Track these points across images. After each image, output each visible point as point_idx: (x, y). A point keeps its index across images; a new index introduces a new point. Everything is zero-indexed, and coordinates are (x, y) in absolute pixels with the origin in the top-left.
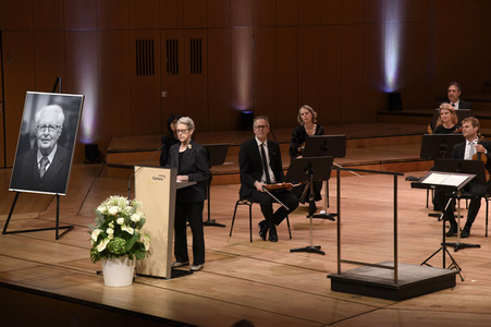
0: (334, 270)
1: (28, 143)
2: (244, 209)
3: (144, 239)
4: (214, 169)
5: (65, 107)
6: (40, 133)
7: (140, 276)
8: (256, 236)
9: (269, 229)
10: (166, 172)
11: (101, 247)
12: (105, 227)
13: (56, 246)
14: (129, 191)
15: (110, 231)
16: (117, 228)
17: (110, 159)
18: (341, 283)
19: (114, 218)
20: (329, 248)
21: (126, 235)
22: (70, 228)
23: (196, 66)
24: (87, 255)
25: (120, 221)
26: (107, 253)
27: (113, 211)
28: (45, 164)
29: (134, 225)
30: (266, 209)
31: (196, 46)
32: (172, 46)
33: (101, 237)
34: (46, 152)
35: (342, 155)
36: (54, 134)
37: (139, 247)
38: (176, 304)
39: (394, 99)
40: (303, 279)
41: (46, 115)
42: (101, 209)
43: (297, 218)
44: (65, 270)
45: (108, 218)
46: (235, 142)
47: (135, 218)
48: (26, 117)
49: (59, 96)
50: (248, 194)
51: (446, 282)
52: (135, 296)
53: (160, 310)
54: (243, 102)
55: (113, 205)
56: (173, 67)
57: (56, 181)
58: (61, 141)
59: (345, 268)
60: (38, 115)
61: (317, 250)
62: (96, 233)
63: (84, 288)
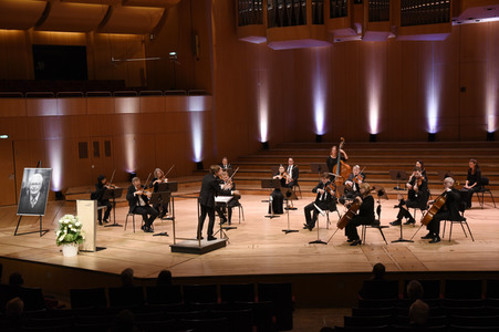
0: (172, 242)
1: (25, 192)
2: (131, 217)
3: (82, 234)
4: (116, 200)
5: (43, 175)
6: (31, 187)
7: (81, 251)
8: (139, 230)
9: (147, 228)
10: (92, 202)
11: (61, 239)
12: (63, 229)
13: (41, 240)
14: (74, 212)
15: (65, 231)
16: (69, 229)
17: (67, 198)
18: (175, 249)
19: (67, 225)
20: (170, 233)
21: (73, 233)
22: (47, 231)
23: (108, 153)
24: (55, 243)
25: (70, 226)
26: (64, 242)
27: (66, 222)
28: (34, 202)
29: (77, 228)
30: (145, 218)
31: (107, 144)
32: (96, 145)
33: (61, 234)
34: (34, 196)
35: (176, 191)
36: (39, 187)
37: (80, 238)
38: (98, 263)
39: (199, 165)
40: (158, 248)
41: (33, 179)
42: (61, 221)
43: (157, 221)
44: (46, 251)
45: (64, 225)
46: (126, 187)
47: (77, 224)
48: (24, 180)
49: (40, 169)
50: (134, 211)
51: (222, 245)
52: (79, 260)
53: (91, 267)
54: (131, 168)
55: (67, 219)
56: (97, 154)
57: (40, 210)
58: (41, 190)
59: (177, 241)
60: (30, 179)
61: (165, 234)
62: (59, 232)
63: (55, 259)
